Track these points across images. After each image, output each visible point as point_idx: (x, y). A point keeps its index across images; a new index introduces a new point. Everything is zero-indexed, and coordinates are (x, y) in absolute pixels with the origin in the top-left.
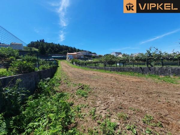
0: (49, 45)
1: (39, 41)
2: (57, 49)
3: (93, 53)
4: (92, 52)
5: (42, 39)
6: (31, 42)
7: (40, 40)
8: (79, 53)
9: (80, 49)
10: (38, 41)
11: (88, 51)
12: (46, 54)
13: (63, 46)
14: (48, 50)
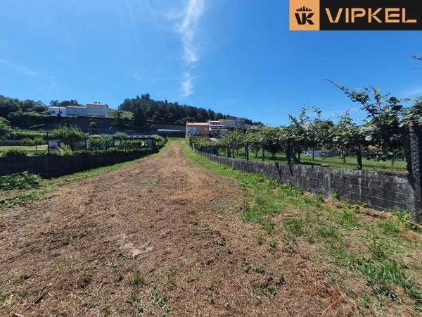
0: (157, 105)
1: (141, 98)
2: (172, 115)
3: (256, 124)
4: (253, 122)
5: (145, 93)
6: (126, 100)
7: (142, 96)
8: (219, 123)
9: (223, 114)
10: (138, 97)
11: (242, 119)
12: (146, 124)
13: (185, 106)
14: (154, 116)
